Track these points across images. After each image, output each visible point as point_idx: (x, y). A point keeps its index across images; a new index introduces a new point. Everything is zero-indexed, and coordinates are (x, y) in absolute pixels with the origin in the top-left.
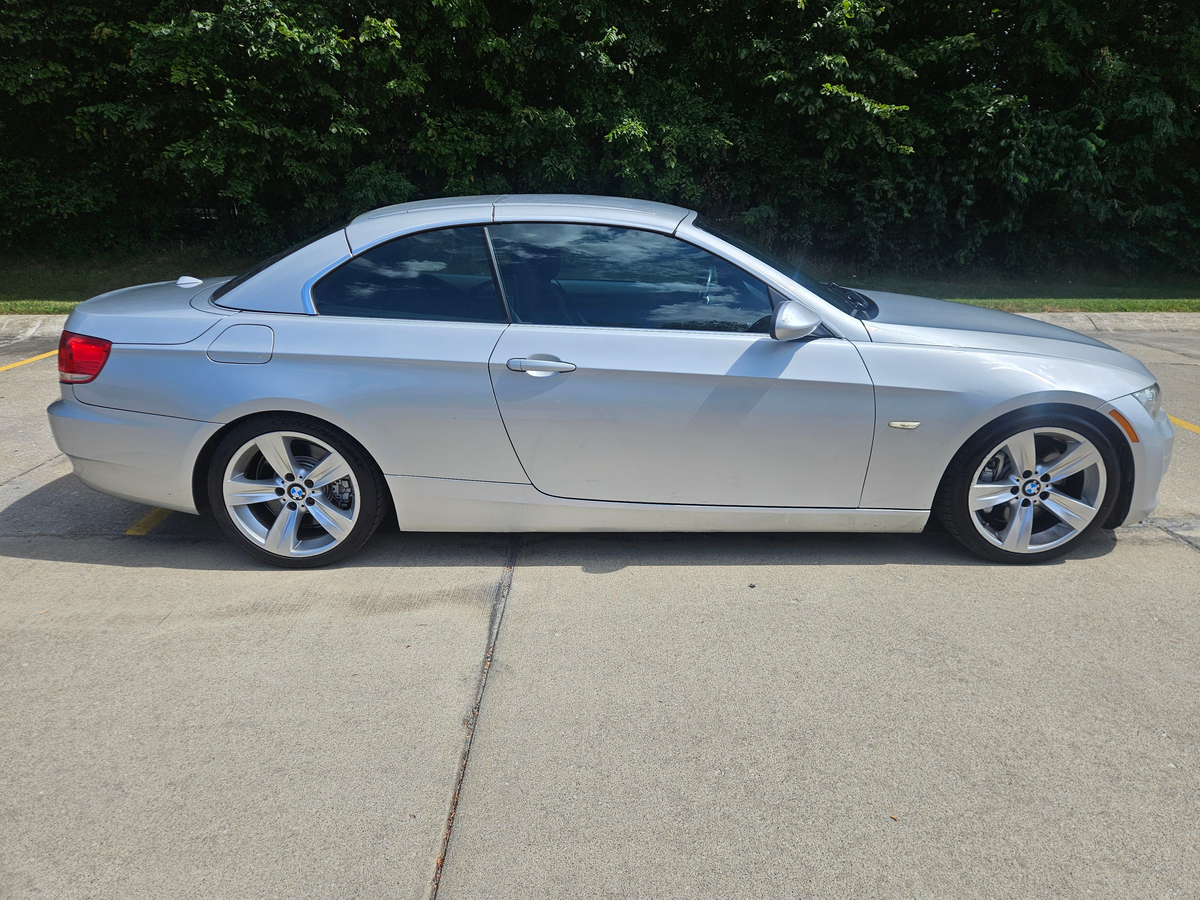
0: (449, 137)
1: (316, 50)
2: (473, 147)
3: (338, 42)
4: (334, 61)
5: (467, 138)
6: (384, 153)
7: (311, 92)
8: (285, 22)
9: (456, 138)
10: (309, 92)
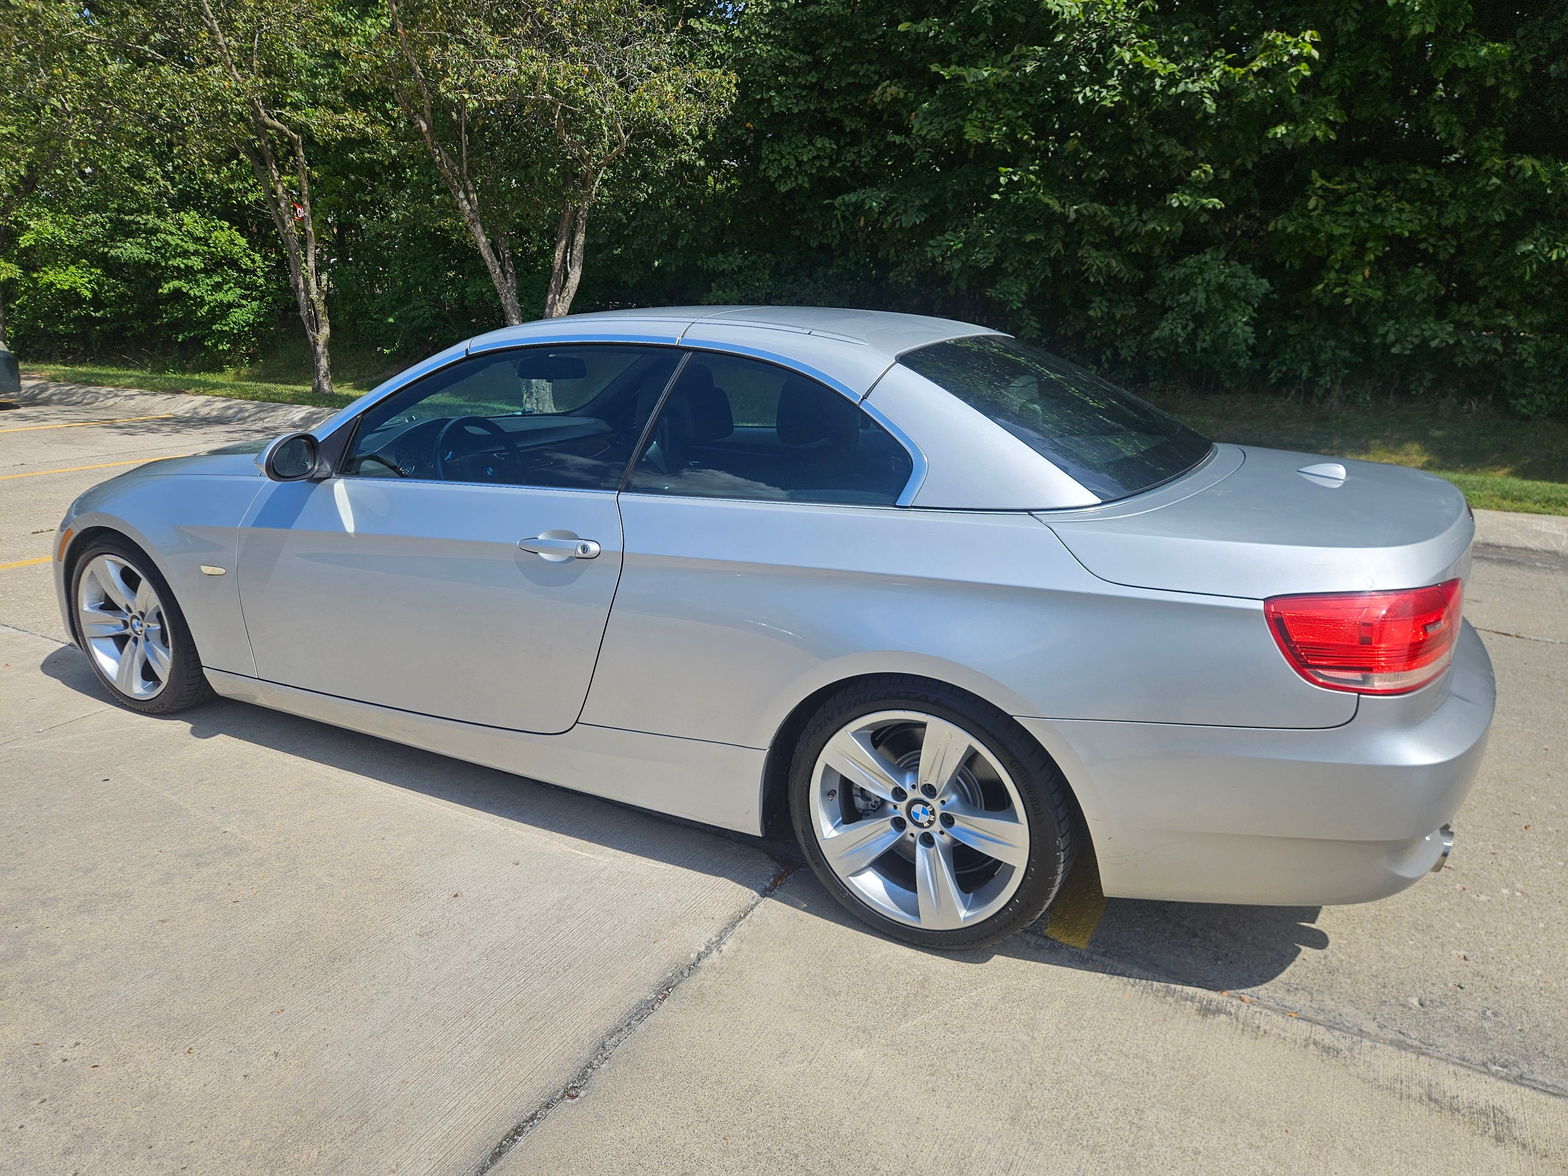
0: (1346, 208)
1: (1181, 87)
2: (1389, 222)
3: (1225, 73)
4: (1207, 101)
5: (1376, 209)
6: (1222, 237)
7: (1147, 152)
8: (1142, 51)
9: (1359, 209)
10: (1144, 151)
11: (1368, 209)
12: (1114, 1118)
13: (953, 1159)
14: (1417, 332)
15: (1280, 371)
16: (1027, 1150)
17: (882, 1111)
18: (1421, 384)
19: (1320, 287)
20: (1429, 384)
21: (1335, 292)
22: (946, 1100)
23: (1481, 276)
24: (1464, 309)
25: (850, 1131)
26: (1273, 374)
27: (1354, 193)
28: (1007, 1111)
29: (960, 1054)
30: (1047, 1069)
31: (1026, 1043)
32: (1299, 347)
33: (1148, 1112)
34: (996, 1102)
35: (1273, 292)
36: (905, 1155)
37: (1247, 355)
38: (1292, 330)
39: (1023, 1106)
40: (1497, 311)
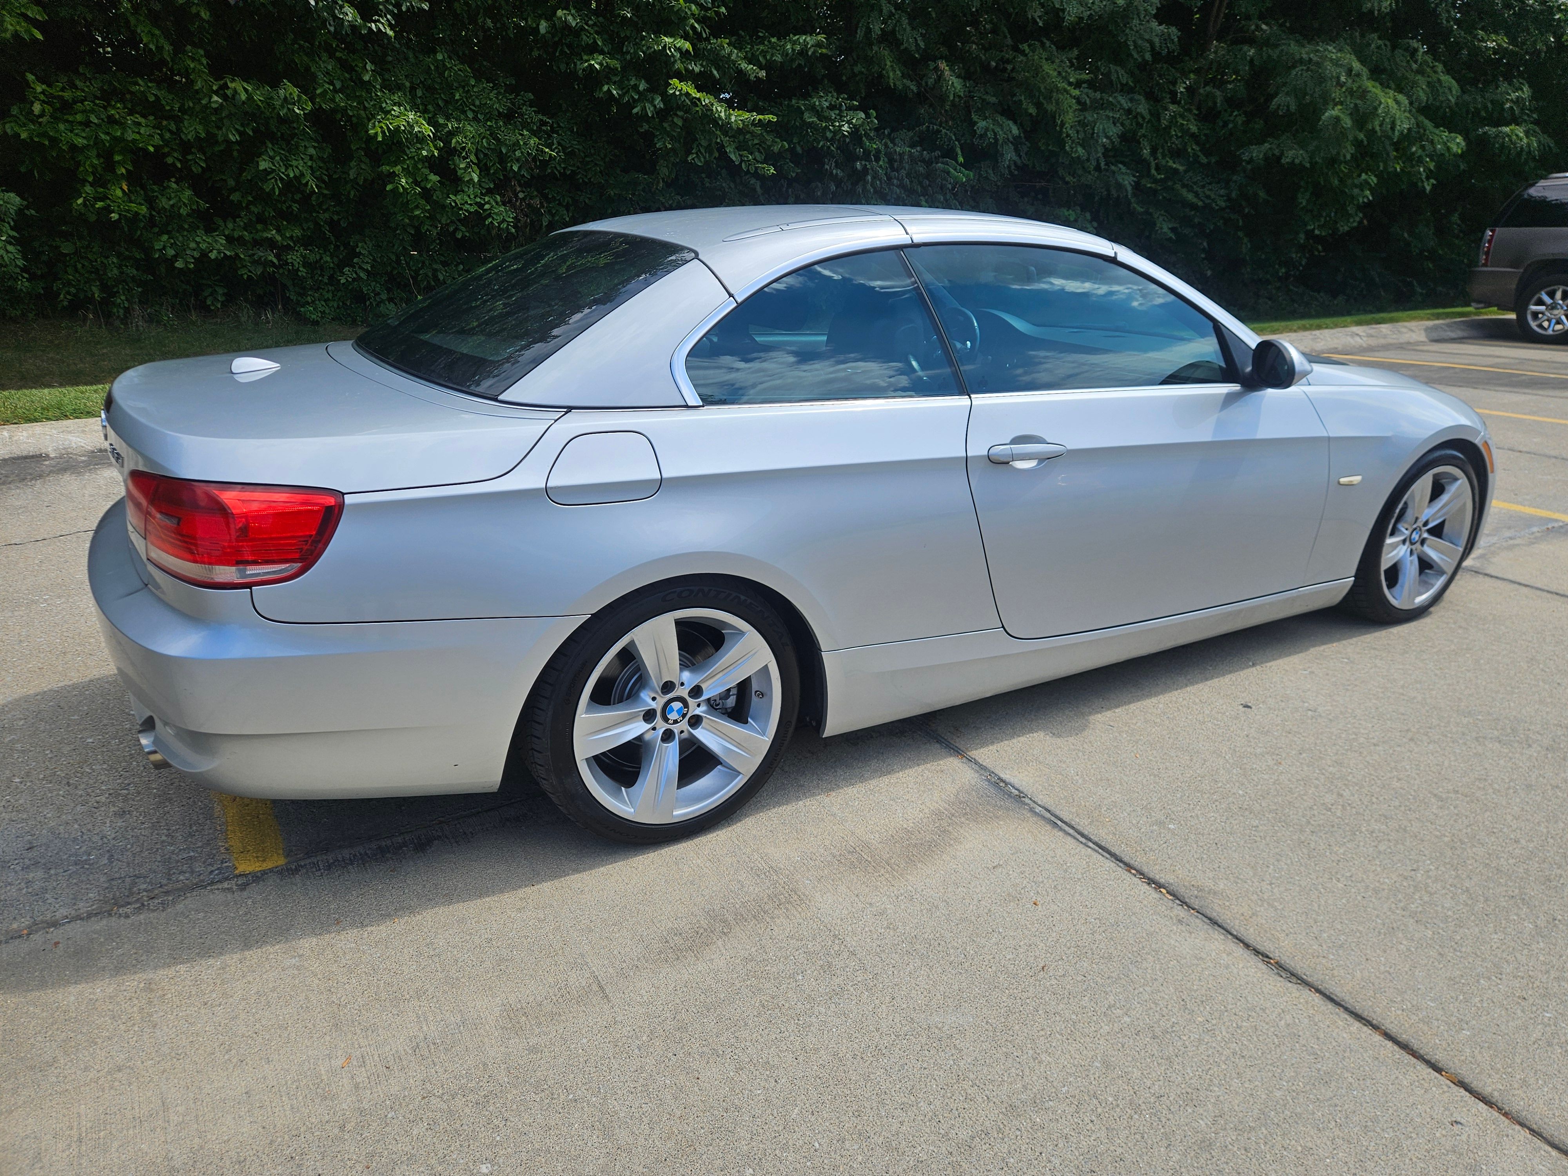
0: (79, 118)
2: (129, 135)
5: (111, 120)
9: (93, 119)
11: (102, 120)
12: (415, 963)
13: (308, 1096)
14: (193, 245)
15: (68, 293)
16: (367, 1037)
17: (204, 1115)
18: (216, 299)
19: (80, 201)
20: (224, 298)
21: (97, 206)
22: (261, 1059)
23: (233, 190)
24: (230, 225)
25: (185, 1156)
26: (62, 296)
27: (82, 102)
28: (326, 1024)
29: (243, 1016)
30: (333, 970)
31: (298, 964)
32: (79, 266)
33: (436, 941)
34: (310, 1025)
35: (27, 207)
36: (260, 1129)
37: (24, 277)
38: (66, 248)
39: (336, 1011)
40: (259, 227)
